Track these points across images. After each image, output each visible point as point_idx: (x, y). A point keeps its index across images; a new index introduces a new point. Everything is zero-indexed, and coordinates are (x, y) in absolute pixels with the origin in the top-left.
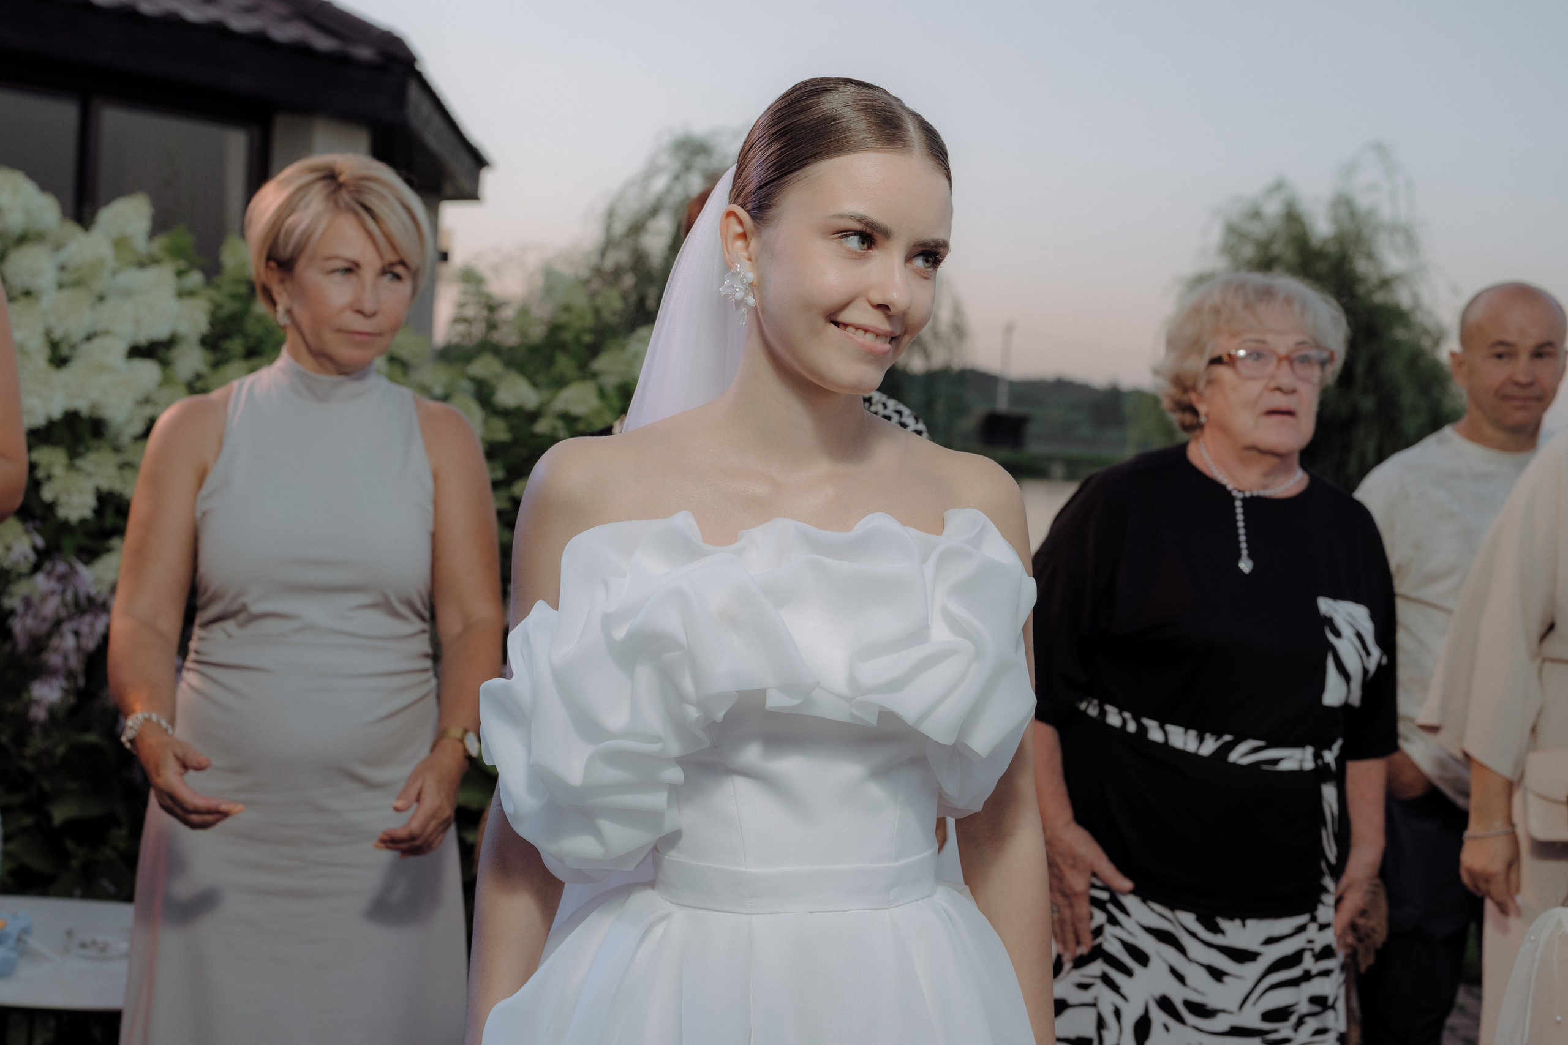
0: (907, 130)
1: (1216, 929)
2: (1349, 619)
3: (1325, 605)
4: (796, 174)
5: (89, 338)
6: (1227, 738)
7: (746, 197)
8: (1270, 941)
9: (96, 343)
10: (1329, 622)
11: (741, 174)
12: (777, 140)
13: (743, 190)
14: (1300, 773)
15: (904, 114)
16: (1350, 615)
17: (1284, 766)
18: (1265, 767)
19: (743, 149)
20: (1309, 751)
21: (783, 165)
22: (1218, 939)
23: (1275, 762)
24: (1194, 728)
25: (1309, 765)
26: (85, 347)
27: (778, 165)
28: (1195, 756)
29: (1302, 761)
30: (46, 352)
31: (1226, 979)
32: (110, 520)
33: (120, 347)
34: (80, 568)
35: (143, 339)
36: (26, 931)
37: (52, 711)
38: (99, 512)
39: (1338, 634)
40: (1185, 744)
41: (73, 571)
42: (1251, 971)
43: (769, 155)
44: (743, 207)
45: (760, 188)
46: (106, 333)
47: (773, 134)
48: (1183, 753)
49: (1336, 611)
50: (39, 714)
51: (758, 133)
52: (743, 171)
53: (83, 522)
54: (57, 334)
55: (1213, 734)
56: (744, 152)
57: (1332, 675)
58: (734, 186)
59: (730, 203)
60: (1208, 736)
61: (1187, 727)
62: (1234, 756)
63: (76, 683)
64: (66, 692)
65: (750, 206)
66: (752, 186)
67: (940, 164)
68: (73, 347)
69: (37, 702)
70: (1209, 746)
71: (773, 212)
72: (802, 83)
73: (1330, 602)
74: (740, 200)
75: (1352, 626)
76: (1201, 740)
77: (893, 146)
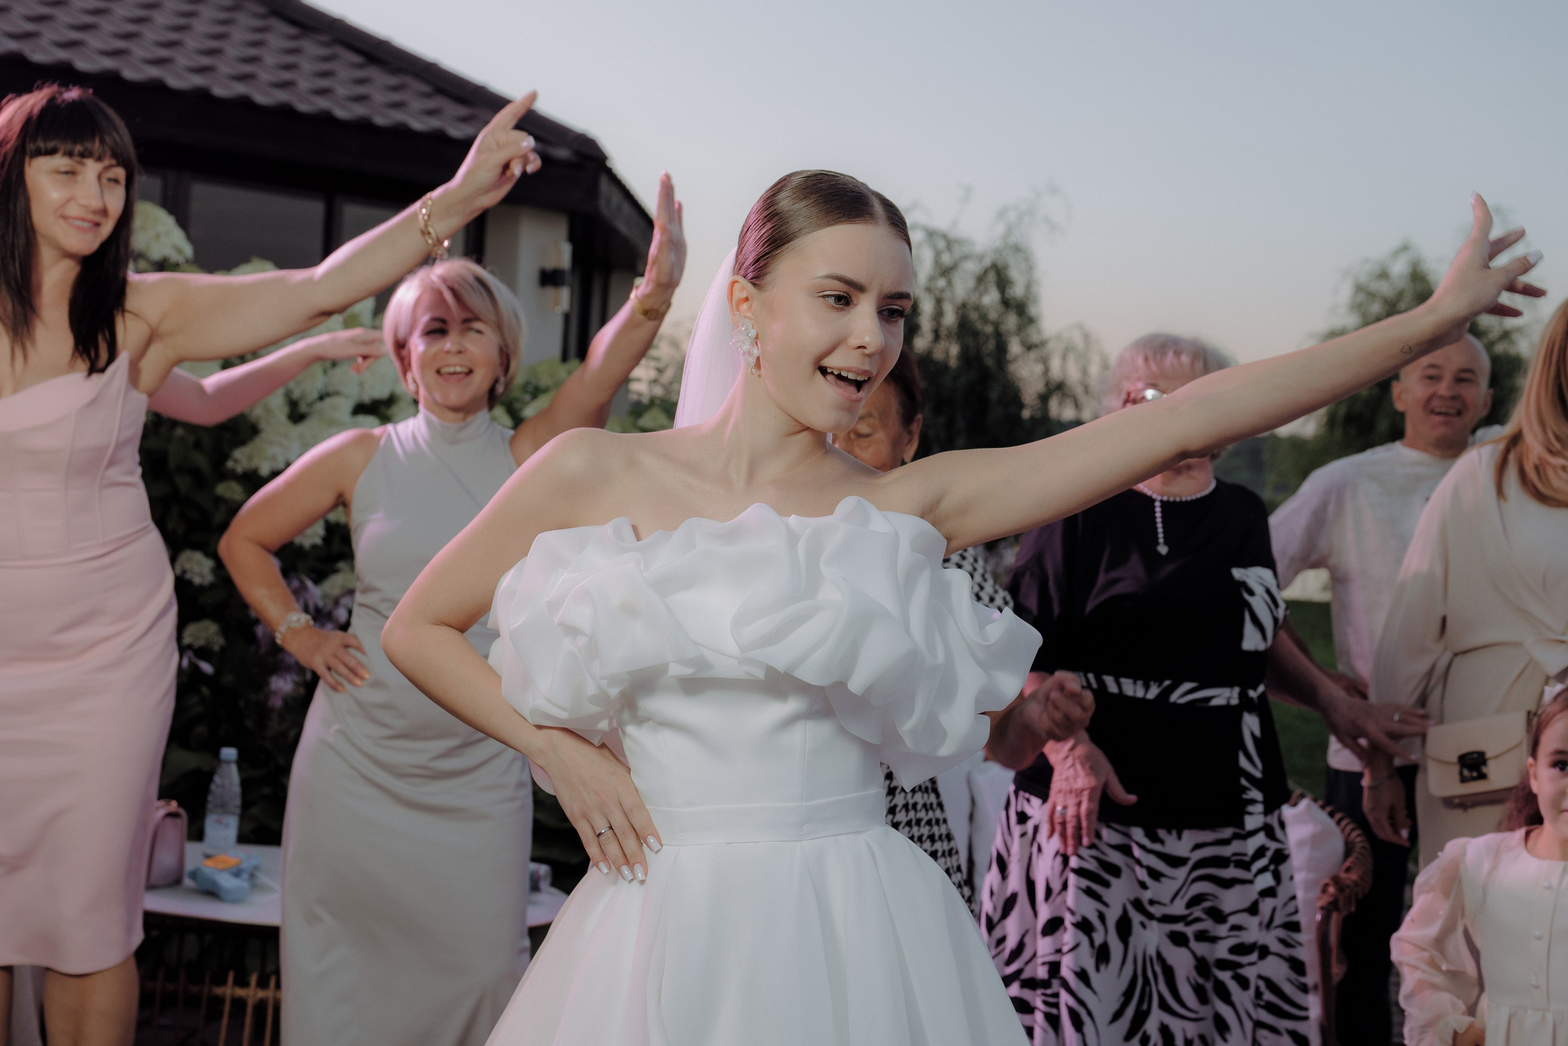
0: (872, 206)
1: (1155, 838)
2: (1259, 580)
3: (1238, 573)
4: (786, 246)
5: (321, 398)
6: (1167, 683)
7: (747, 268)
8: (1197, 847)
9: (328, 401)
10: (1243, 585)
11: (742, 251)
12: (769, 221)
13: (744, 263)
14: (1227, 707)
15: (869, 194)
16: (1260, 577)
17: (1215, 702)
18: (1199, 705)
19: (742, 232)
20: (1236, 690)
21: (775, 241)
22: (1157, 847)
23: (1209, 699)
24: (1140, 679)
25: (1235, 701)
26: (319, 405)
27: (771, 240)
28: (1143, 700)
29: (1229, 699)
30: (286, 410)
31: (1163, 879)
32: (336, 547)
33: (347, 405)
34: (309, 584)
35: (366, 398)
36: (256, 868)
37: (286, 701)
38: (326, 539)
39: (1251, 593)
40: (1135, 692)
41: (303, 587)
42: (1181, 873)
43: (765, 233)
44: (745, 277)
45: (757, 261)
46: (337, 393)
47: (765, 217)
48: (1134, 699)
49: (1248, 576)
50: (277, 703)
51: (753, 217)
52: (743, 248)
53: (314, 547)
54: (296, 395)
55: (1155, 681)
56: (744, 233)
57: (1249, 628)
58: (736, 262)
59: (734, 274)
60: (1152, 683)
61: (1135, 679)
62: (1174, 697)
63: (304, 677)
64: (297, 684)
65: (750, 275)
66: (750, 260)
67: (900, 231)
68: (310, 405)
69: (275, 693)
70: (1153, 692)
71: (768, 278)
72: (787, 176)
73: (1241, 570)
74: (742, 272)
75: (1263, 585)
76: (1147, 688)
77: (862, 219)
